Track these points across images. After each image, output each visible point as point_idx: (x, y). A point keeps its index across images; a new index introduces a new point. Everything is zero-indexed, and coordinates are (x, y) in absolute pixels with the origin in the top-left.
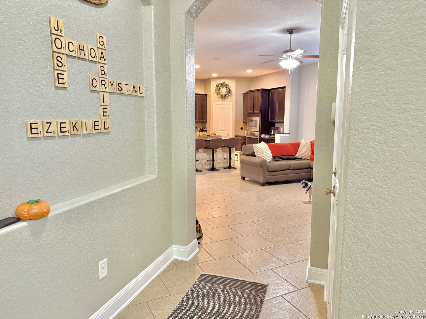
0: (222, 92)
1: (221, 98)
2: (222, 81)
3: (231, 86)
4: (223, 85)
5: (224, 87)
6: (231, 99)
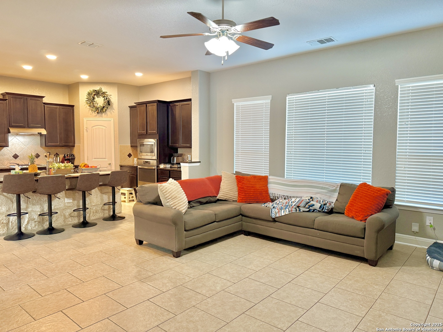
0: (98, 104)
1: (96, 112)
2: (97, 88)
3: (111, 95)
4: (98, 93)
5: (101, 97)
6: (111, 113)
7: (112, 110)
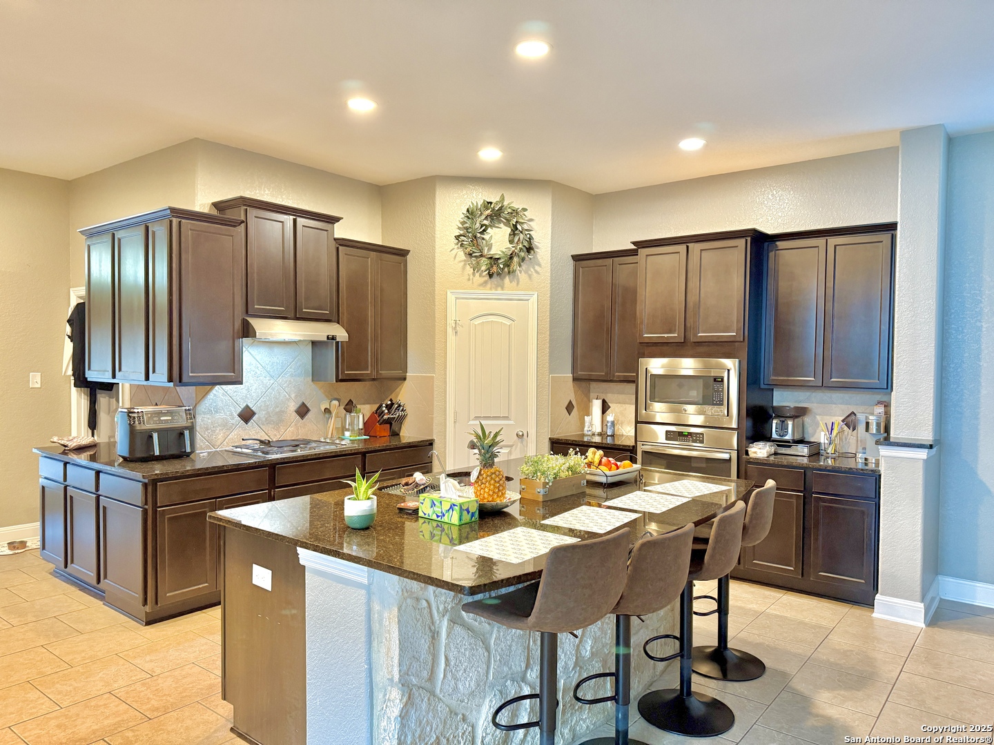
1: (486, 273)
3: (532, 219)
4: (495, 215)
5: (503, 225)
6: (530, 276)
7: (534, 268)
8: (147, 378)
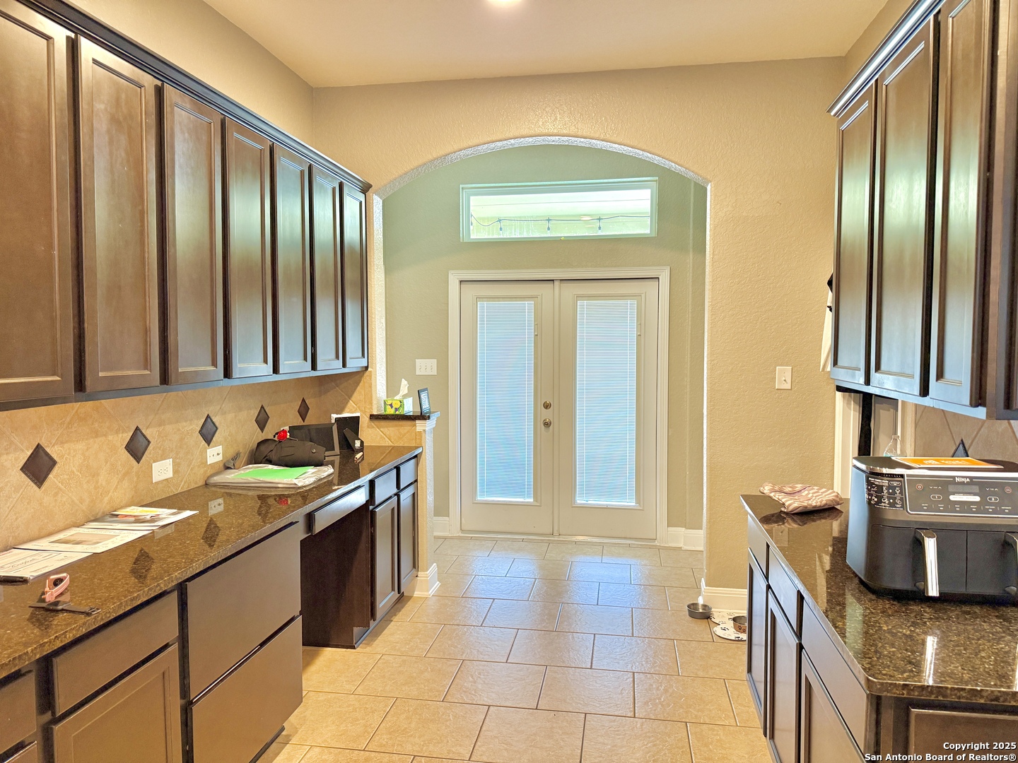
8: (925, 391)
